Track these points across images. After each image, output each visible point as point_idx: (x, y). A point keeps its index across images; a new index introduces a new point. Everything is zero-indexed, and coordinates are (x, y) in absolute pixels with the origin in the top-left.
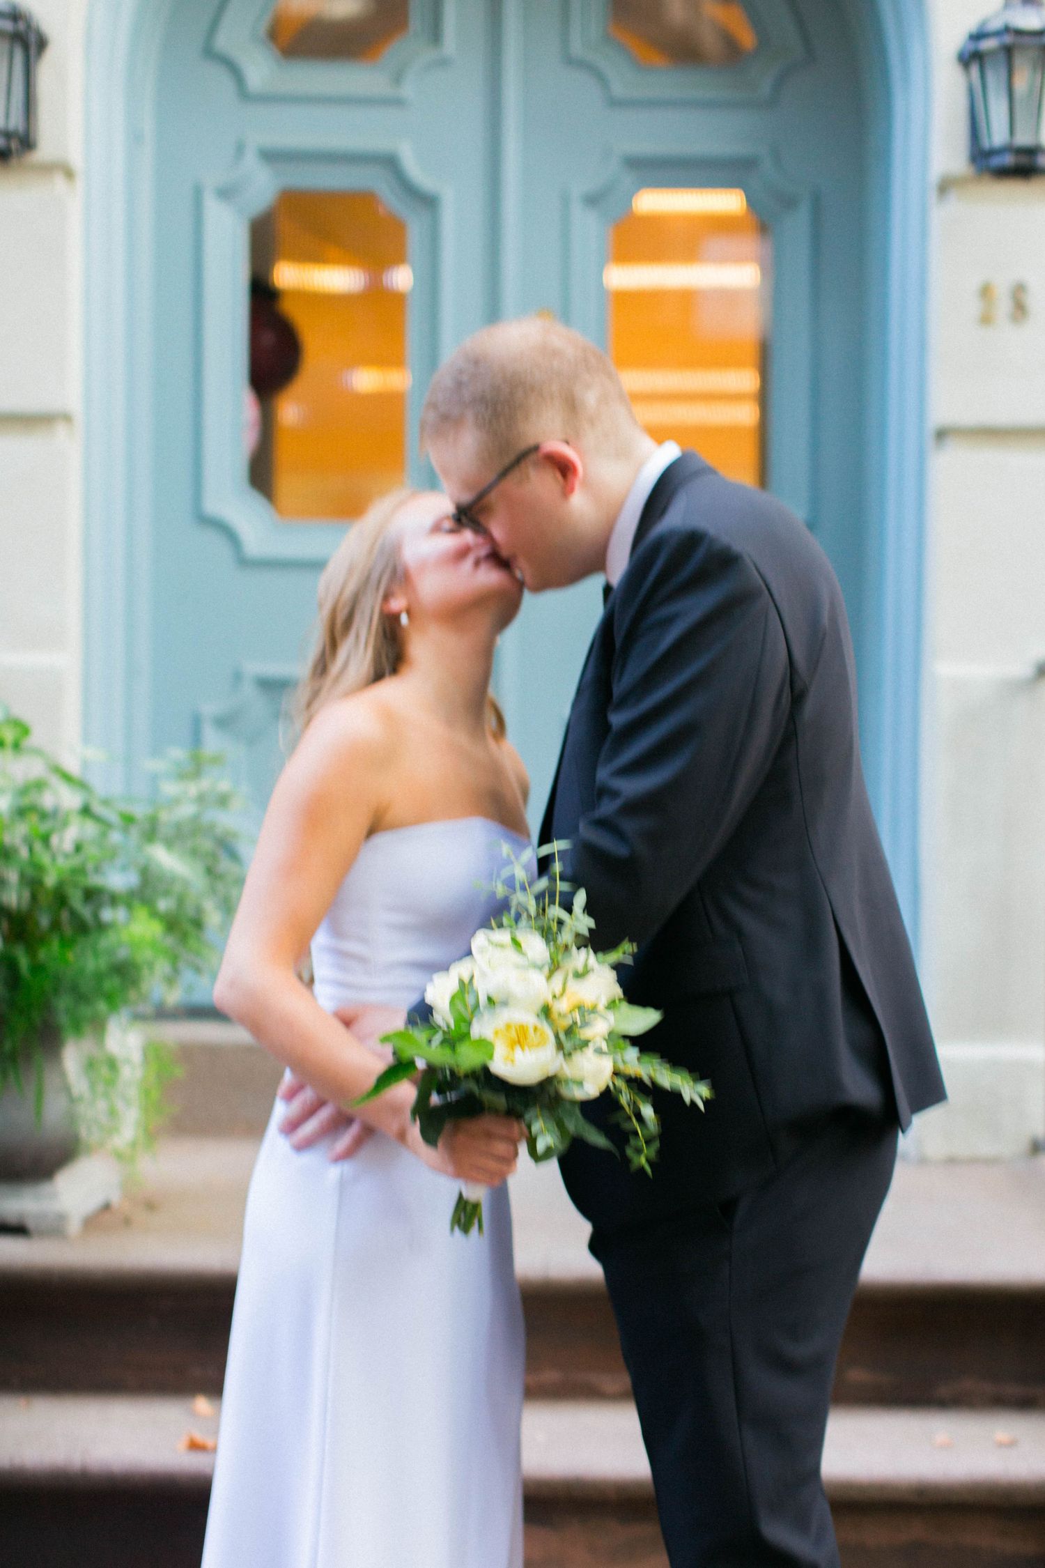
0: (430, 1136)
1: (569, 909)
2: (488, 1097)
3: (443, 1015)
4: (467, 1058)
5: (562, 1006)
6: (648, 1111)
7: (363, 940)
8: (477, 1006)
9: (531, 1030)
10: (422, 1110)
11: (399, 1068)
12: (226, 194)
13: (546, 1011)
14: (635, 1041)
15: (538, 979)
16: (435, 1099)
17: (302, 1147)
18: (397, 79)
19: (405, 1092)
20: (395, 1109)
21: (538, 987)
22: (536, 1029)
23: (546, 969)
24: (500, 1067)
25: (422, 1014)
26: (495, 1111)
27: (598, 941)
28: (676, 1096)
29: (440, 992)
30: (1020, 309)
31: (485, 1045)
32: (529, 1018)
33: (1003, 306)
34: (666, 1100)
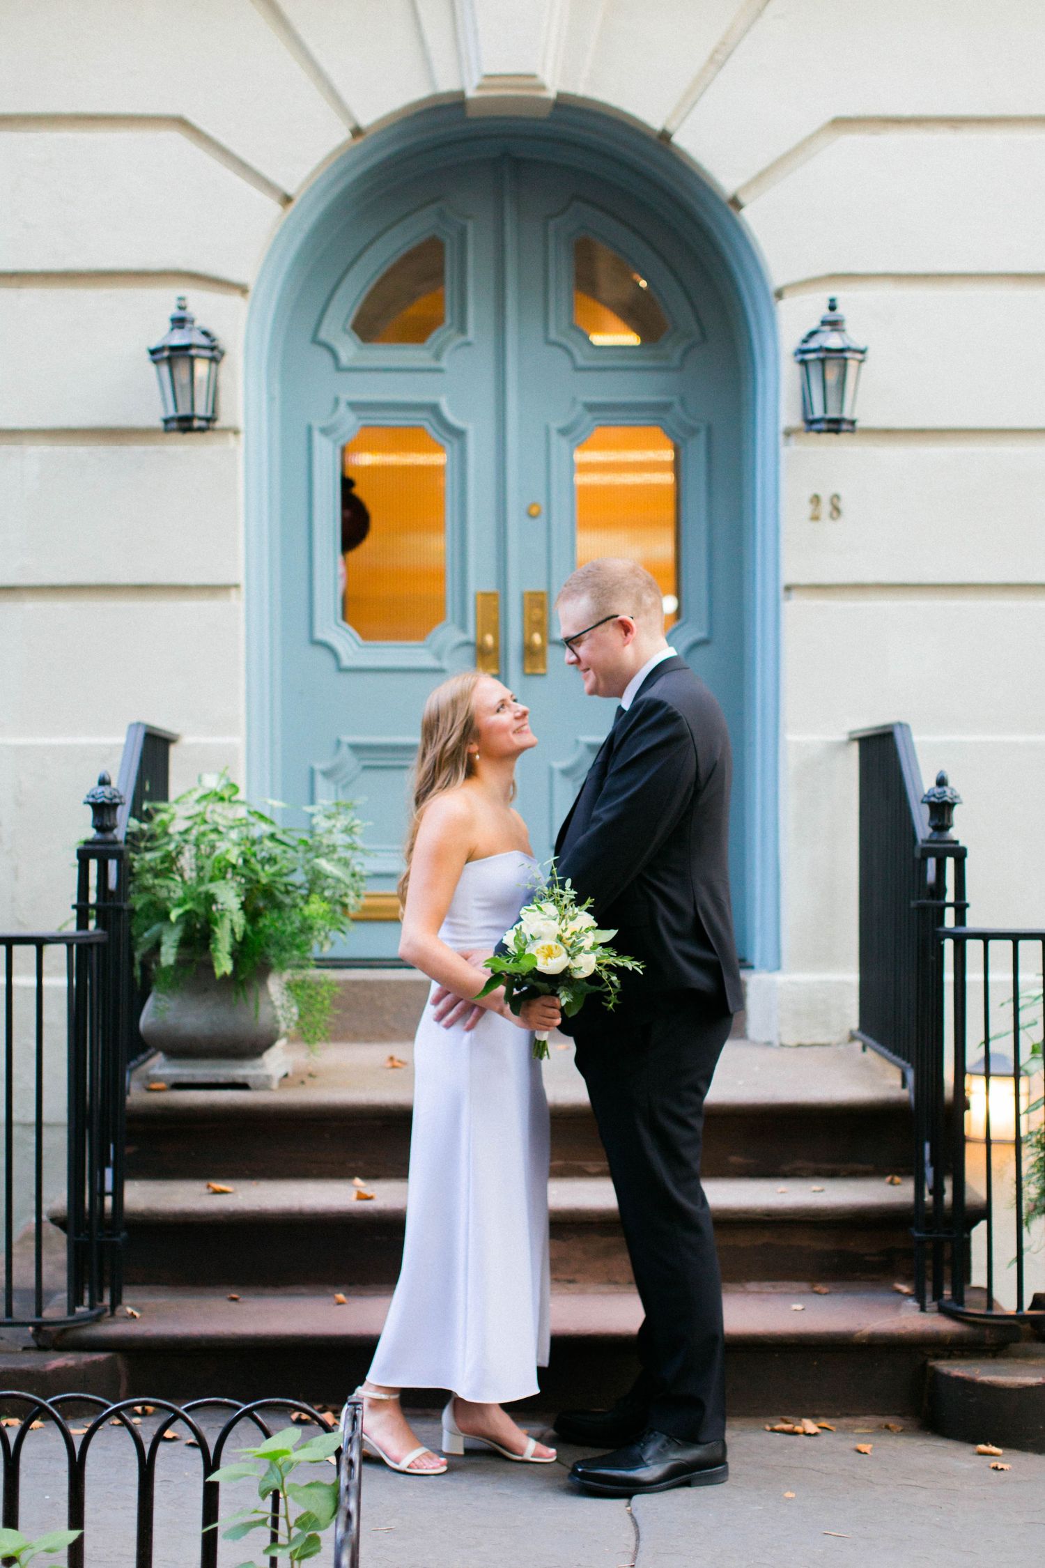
0: (516, 1009)
1: (563, 888)
2: (539, 984)
3: (512, 949)
4: (525, 966)
5: (567, 935)
6: (614, 978)
7: (466, 918)
8: (526, 943)
9: (554, 948)
10: (509, 997)
11: (496, 978)
12: (325, 431)
13: (560, 939)
14: (604, 945)
15: (554, 924)
16: (516, 992)
17: (448, 1026)
18: (437, 357)
19: (501, 989)
20: (497, 998)
21: (555, 927)
22: (556, 947)
23: (558, 920)
24: (541, 967)
25: (502, 949)
26: (546, 994)
27: (578, 901)
28: (625, 968)
29: (509, 939)
30: (836, 510)
31: (532, 957)
32: (553, 942)
33: (826, 507)
34: (620, 971)
